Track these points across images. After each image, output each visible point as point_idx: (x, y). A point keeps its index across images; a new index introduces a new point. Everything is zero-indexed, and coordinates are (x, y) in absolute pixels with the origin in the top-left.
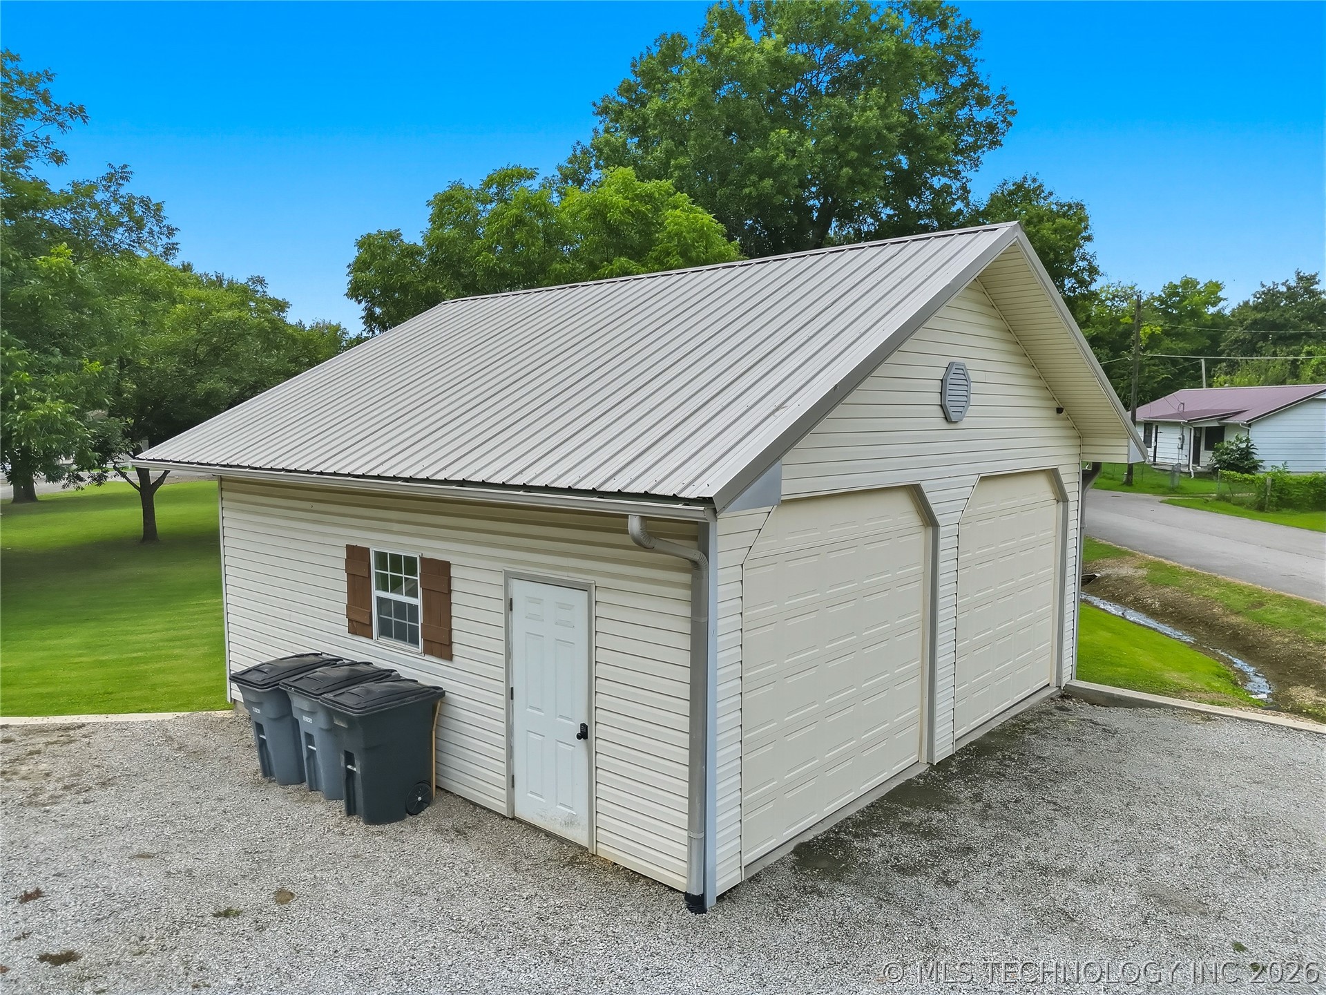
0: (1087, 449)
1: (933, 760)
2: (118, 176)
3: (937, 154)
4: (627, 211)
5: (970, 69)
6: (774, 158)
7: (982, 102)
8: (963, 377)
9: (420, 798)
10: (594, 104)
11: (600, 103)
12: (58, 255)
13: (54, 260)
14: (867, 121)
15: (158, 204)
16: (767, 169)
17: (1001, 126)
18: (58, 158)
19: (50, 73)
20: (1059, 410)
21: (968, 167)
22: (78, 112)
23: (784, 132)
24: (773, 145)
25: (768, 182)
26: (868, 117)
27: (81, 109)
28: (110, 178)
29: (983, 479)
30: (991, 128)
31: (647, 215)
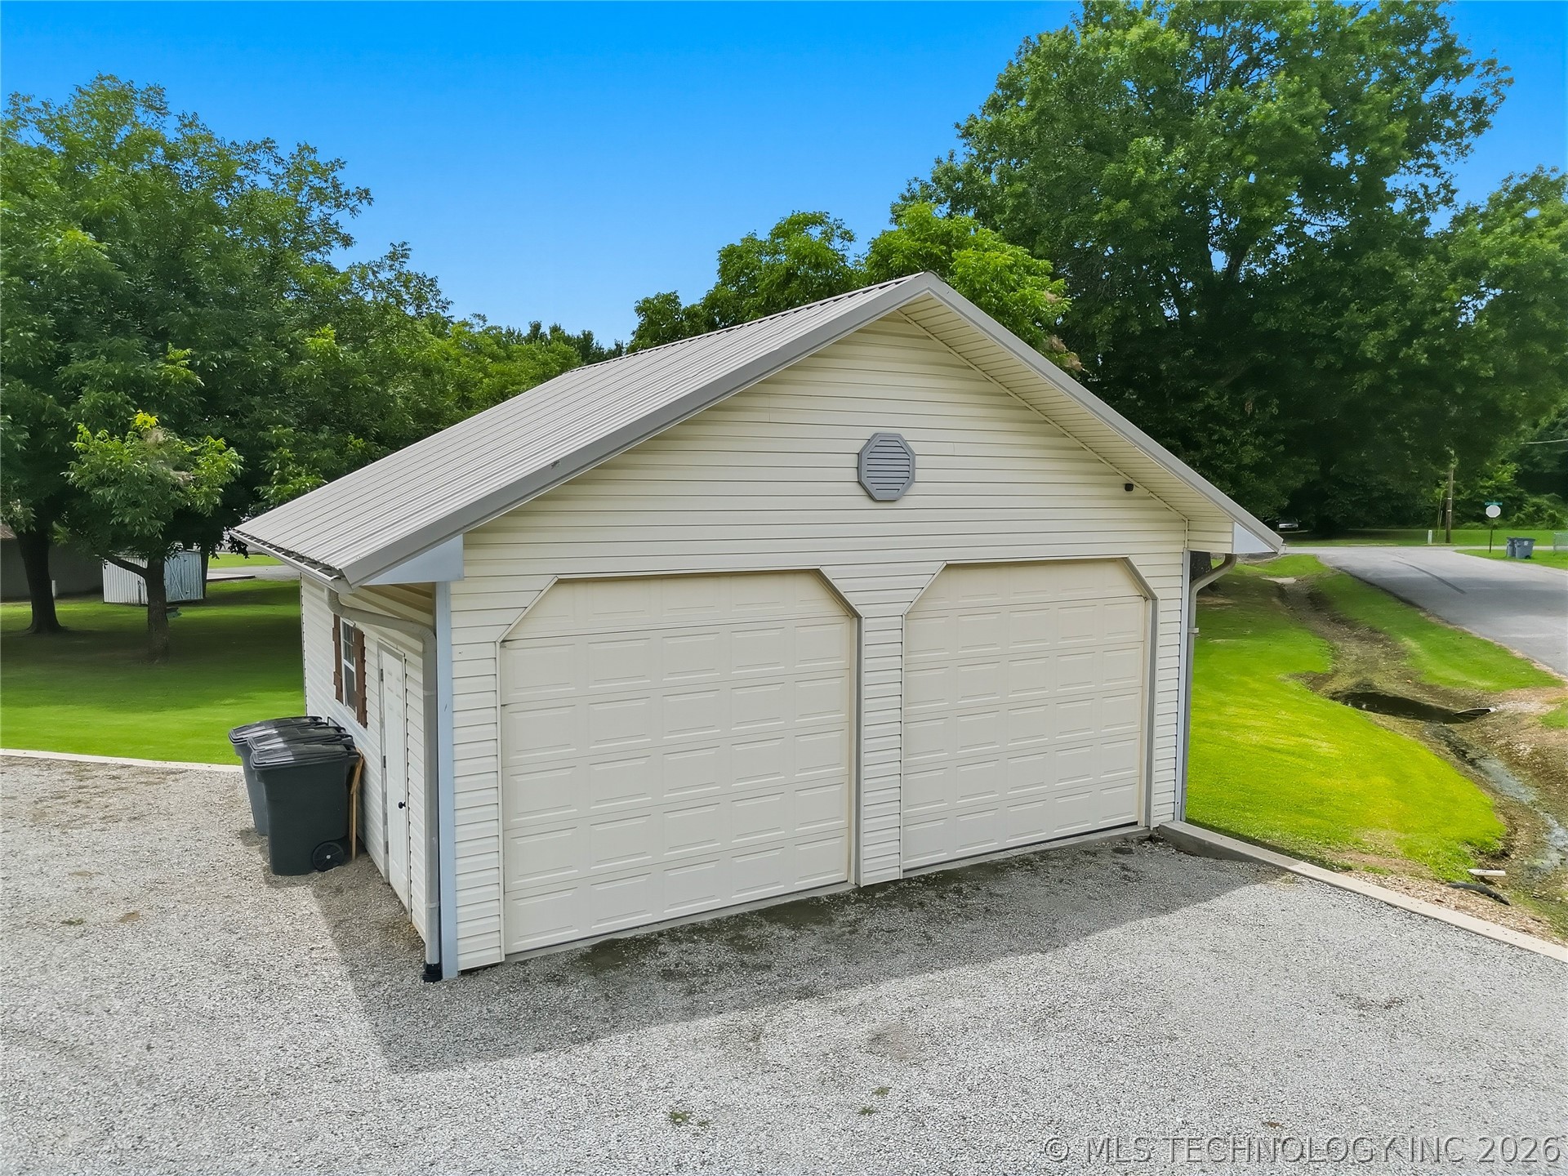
0: (1195, 536)
1: (859, 881)
2: (398, 254)
3: (1380, 149)
4: (916, 254)
5: (1443, 31)
6: (1133, 173)
7: (1459, 72)
8: (902, 450)
9: (328, 857)
10: (958, 126)
11: (964, 124)
12: (324, 336)
13: (321, 340)
14: (1268, 115)
15: (431, 280)
16: (1122, 189)
17: (1491, 101)
18: (347, 241)
19: (342, 161)
20: (1129, 487)
21: (1452, 157)
22: (365, 195)
23: (1149, 140)
24: (1132, 157)
25: (1124, 204)
26: (1269, 111)
27: (367, 192)
28: (393, 257)
29: (949, 567)
30: (1477, 104)
31: (940, 257)
